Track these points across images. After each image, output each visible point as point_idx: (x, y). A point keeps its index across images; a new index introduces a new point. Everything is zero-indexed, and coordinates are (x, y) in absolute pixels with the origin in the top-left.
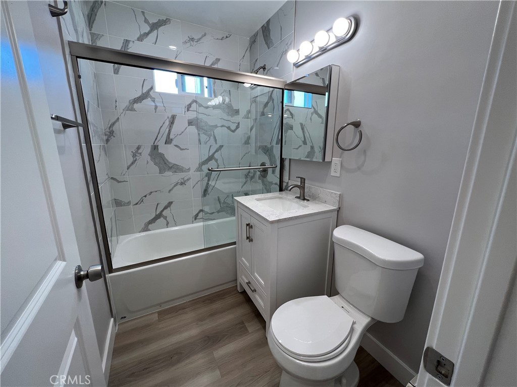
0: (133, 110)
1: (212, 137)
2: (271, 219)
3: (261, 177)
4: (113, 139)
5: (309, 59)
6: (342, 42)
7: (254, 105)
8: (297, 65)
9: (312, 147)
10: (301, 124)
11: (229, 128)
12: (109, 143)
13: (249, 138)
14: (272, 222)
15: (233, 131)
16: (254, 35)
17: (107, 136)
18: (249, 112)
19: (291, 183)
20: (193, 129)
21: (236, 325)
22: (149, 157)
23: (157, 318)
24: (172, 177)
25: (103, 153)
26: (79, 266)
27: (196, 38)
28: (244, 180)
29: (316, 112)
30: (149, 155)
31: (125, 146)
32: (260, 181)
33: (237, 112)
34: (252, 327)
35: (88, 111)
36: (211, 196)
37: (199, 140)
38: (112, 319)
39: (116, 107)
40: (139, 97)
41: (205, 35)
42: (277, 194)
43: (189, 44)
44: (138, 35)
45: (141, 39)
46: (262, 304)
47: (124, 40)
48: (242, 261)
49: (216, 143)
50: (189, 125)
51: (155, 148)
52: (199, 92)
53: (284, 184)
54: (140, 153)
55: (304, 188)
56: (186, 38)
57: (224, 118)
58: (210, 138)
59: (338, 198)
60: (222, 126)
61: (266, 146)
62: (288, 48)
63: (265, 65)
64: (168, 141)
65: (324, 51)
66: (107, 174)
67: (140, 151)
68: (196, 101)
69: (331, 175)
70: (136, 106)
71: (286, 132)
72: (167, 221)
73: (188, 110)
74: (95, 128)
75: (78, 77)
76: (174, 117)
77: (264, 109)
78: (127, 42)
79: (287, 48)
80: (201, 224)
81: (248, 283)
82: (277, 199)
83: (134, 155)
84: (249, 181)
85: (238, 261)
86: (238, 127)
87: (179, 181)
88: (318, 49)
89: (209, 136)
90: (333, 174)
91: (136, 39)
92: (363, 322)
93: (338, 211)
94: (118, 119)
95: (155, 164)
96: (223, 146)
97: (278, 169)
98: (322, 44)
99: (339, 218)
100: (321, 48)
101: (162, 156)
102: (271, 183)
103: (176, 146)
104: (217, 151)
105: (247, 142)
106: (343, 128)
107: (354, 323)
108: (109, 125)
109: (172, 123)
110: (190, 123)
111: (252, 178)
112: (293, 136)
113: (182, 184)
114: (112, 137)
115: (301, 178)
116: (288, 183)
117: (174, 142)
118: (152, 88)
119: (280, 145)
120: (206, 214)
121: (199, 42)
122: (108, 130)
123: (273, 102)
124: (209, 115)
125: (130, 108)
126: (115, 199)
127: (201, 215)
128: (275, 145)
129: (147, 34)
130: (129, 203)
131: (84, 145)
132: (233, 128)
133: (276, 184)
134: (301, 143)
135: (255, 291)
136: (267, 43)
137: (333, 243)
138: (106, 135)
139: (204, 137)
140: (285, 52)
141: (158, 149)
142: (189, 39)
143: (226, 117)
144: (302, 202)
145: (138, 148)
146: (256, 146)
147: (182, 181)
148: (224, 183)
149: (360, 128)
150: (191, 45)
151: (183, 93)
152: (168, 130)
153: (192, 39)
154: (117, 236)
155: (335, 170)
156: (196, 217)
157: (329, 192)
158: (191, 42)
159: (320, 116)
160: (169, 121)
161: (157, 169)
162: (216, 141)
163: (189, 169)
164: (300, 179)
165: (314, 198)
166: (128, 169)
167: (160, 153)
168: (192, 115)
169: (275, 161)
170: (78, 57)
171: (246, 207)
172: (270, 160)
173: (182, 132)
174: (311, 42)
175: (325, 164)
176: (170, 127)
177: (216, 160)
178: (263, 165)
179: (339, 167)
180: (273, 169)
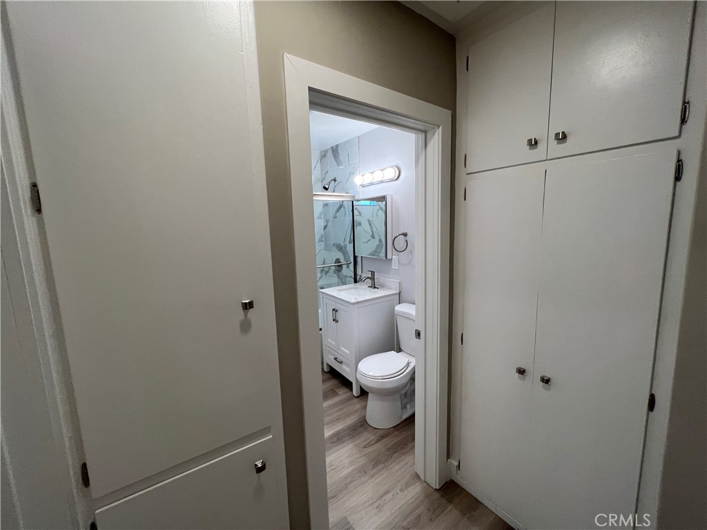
2: (353, 301)
3: (336, 272)
5: (371, 184)
6: (391, 181)
8: (363, 186)
10: (369, 221)
16: (325, 151)
19: (364, 275)
32: (336, 275)
34: (341, 391)
42: (353, 285)
48: (329, 342)
53: (358, 277)
55: (374, 279)
59: (398, 285)
61: (340, 244)
63: (336, 178)
71: (357, 229)
77: (336, 213)
79: (354, 171)
81: (335, 359)
84: (324, 276)
85: (324, 344)
88: (377, 180)
90: (393, 267)
93: (399, 294)
97: (352, 265)
99: (400, 298)
100: (379, 180)
102: (346, 277)
105: (321, 240)
106: (396, 237)
111: (327, 273)
112: (363, 231)
115: (372, 272)
116: (361, 276)
119: (352, 244)
123: (344, 208)
128: (348, 244)
133: (351, 277)
134: (370, 238)
135: (341, 363)
136: (336, 161)
137: (395, 314)
140: (352, 174)
144: (373, 290)
155: (395, 265)
157: (392, 281)
164: (370, 272)
165: (383, 286)
169: (349, 257)
172: (344, 256)
174: (372, 173)
175: (387, 260)
178: (338, 261)
179: (397, 262)
180: (348, 265)
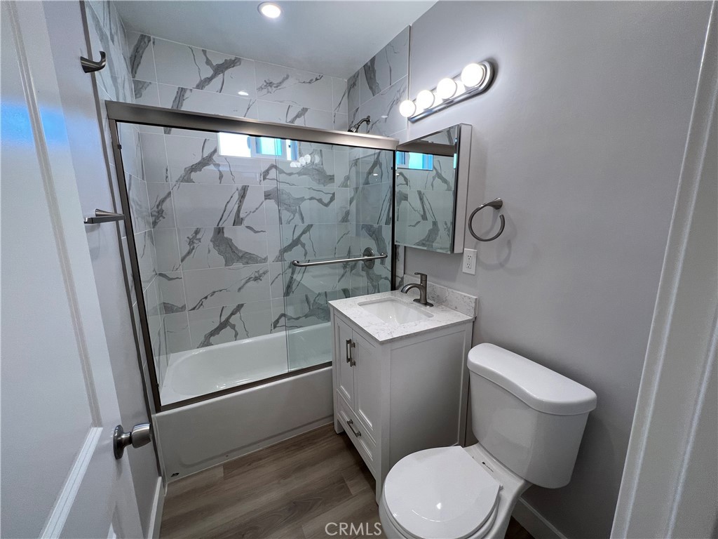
0: (190, 180)
1: (297, 215)
2: (382, 337)
3: (365, 270)
4: (162, 222)
5: (429, 113)
6: (473, 94)
7: (354, 168)
8: (414, 120)
9: (435, 223)
10: (420, 193)
11: (320, 201)
12: (156, 227)
13: (348, 213)
14: (383, 343)
15: (326, 205)
16: (354, 76)
17: (154, 218)
18: (347, 178)
19: (408, 280)
20: (271, 204)
21: (334, 483)
22: (211, 244)
23: (223, 475)
24: (243, 271)
25: (148, 242)
26: (119, 426)
27: (275, 81)
28: (342, 271)
29: (439, 176)
30: (211, 241)
31: (178, 229)
32: (364, 273)
33: (331, 178)
34: (357, 487)
35: (129, 189)
36: (297, 295)
37: (280, 218)
38: (160, 478)
39: (167, 177)
40: (199, 163)
41: (287, 77)
42: (387, 295)
43: (266, 90)
44: (197, 82)
45: (201, 86)
46: (369, 453)
47: (179, 88)
48: (340, 390)
49: (303, 222)
50: (266, 199)
51: (219, 231)
52: (280, 154)
53: (398, 280)
54: (199, 240)
55: (425, 288)
56: (262, 83)
57: (314, 188)
58: (294, 215)
59: (473, 305)
60: (312, 199)
61: (371, 226)
62: (400, 97)
63: (369, 117)
64: (238, 221)
65: (450, 103)
66: (154, 270)
67: (198, 236)
68: (276, 167)
69: (464, 271)
70: (193, 175)
71: (399, 203)
72: (236, 331)
73: (264, 179)
74: (138, 207)
75: (117, 147)
76: (245, 189)
77: (368, 176)
78: (182, 92)
79: (398, 96)
80: (283, 333)
81: (350, 423)
82: (389, 303)
83: (191, 242)
84: (348, 273)
85: (336, 390)
86: (332, 199)
87: (253, 276)
88: (441, 102)
89: (294, 212)
90: (465, 270)
91: (195, 86)
92: (513, 486)
93: (473, 322)
94: (170, 193)
95: (220, 252)
96: (312, 225)
97: (388, 260)
98: (448, 96)
99: (475, 333)
100: (445, 100)
101: (229, 243)
102: (380, 277)
103: (248, 227)
104: (304, 232)
105: (345, 219)
106: (478, 210)
107: (501, 489)
108: (157, 203)
109: (243, 196)
110: (268, 196)
111: (353, 268)
112: (409, 208)
113: (256, 279)
114: (161, 218)
115: (422, 275)
116: (402, 278)
117: (246, 223)
118: (215, 151)
119: (391, 226)
120: (289, 319)
121: (279, 87)
122: (155, 209)
123: (381, 167)
124: (293, 185)
125: (186, 178)
126: (164, 303)
127: (282, 321)
128: (384, 225)
129: (209, 80)
130: (183, 308)
131: (124, 238)
132: (326, 200)
133: (386, 278)
134: (420, 219)
135: (359, 434)
136: (371, 88)
137: (467, 371)
138: (152, 216)
139: (286, 215)
140: (397, 101)
141: (223, 232)
142: (265, 84)
143: (316, 186)
144: (423, 308)
145: (197, 232)
146: (357, 225)
147: (257, 275)
148: (314, 277)
149: (502, 212)
150: (268, 92)
151: (257, 156)
152: (237, 206)
153: (270, 84)
154: (167, 354)
155: (468, 265)
156: (275, 324)
157: (461, 295)
158: (269, 87)
159: (445, 181)
160: (239, 195)
161: (222, 259)
162: (303, 219)
163: (265, 259)
164: (419, 276)
165: (440, 301)
166: (182, 261)
167: (227, 238)
168: (269, 185)
169: (385, 247)
170: (117, 121)
171: (346, 316)
172: (378, 245)
173: (257, 209)
174: (432, 91)
175: (453, 255)
176: (240, 202)
177: (303, 246)
178: (368, 252)
179: (474, 261)
180: (383, 259)
